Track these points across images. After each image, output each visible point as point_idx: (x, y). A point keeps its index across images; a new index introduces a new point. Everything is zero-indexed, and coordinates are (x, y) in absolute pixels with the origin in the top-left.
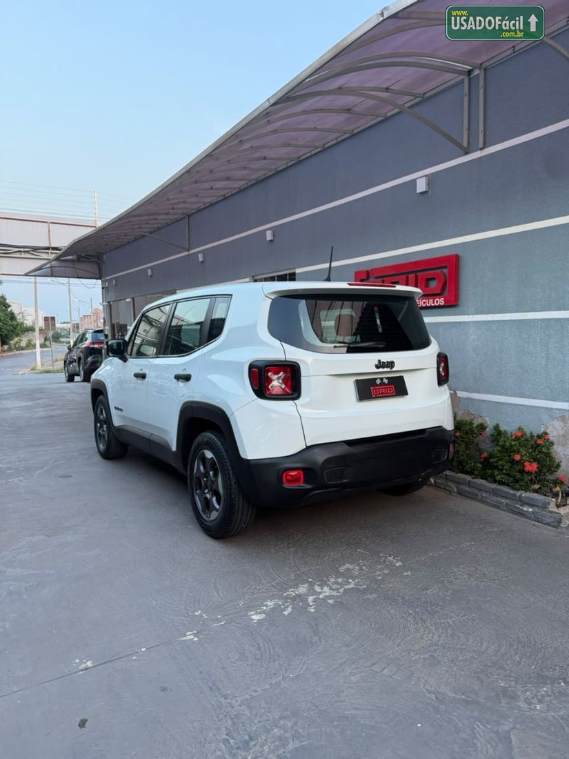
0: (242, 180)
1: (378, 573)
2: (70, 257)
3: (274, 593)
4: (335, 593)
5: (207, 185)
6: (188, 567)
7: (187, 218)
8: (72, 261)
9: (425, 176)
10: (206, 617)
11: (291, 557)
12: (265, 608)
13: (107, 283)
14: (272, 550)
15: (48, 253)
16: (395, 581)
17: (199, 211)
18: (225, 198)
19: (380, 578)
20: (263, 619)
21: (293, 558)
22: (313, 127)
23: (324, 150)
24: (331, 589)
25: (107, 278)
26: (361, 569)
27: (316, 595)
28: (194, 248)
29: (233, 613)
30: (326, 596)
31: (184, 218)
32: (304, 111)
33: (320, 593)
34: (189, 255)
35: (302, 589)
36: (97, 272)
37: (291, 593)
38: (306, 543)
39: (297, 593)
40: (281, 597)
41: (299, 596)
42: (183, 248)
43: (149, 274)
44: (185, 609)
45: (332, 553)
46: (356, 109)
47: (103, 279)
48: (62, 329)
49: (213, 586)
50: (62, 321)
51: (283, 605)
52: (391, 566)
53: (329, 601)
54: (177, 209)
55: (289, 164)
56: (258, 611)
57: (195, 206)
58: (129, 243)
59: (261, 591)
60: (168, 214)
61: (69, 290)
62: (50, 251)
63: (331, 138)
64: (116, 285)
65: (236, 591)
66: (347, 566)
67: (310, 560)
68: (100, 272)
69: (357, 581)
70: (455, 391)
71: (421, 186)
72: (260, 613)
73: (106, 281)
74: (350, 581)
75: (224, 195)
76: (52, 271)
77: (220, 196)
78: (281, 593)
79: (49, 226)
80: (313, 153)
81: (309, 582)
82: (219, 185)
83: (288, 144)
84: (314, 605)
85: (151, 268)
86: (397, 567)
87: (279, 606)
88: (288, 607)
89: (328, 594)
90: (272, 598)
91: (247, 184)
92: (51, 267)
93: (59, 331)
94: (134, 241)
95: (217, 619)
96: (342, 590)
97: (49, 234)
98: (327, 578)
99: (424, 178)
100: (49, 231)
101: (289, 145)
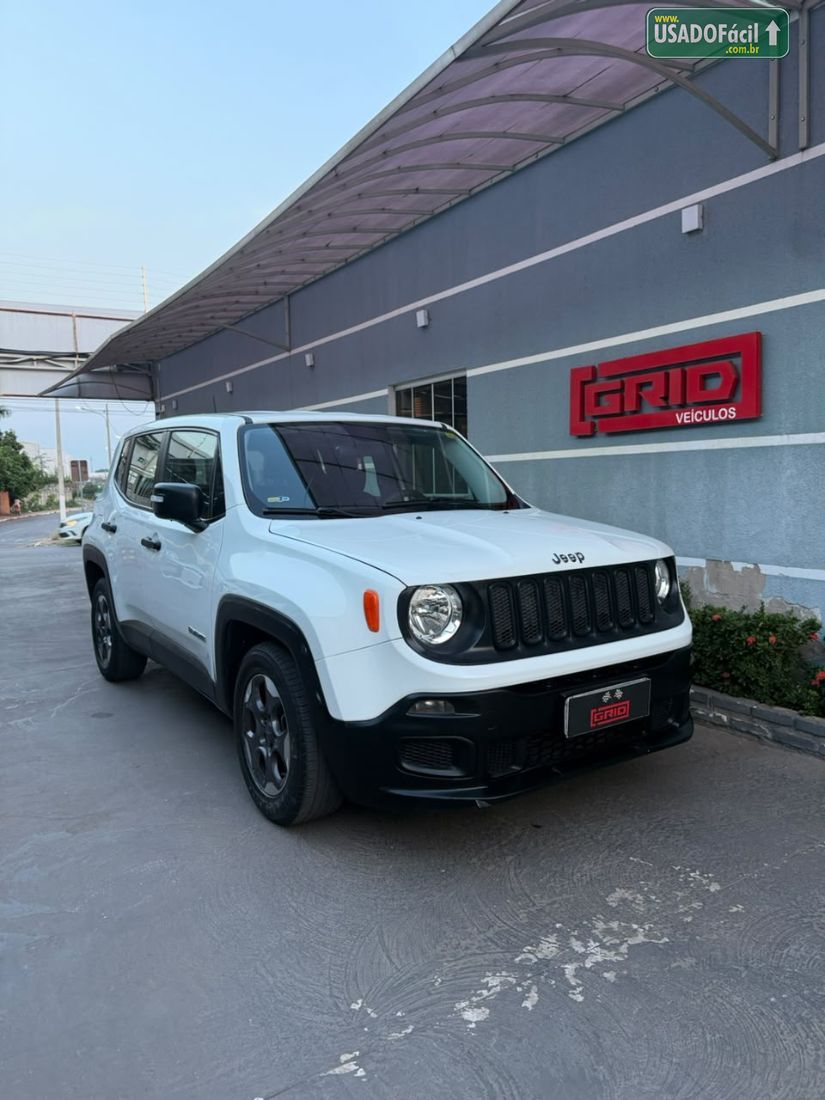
0: (375, 231)
1: (682, 909)
2: (107, 368)
3: (496, 956)
4: (611, 956)
5: (320, 241)
6: (327, 897)
7: (286, 300)
8: (110, 373)
9: (699, 203)
10: (373, 1015)
11: (512, 873)
12: (485, 993)
13: (163, 407)
14: (474, 860)
15: (73, 362)
16: (719, 927)
17: (306, 287)
18: (348, 264)
19: (689, 919)
20: (485, 1021)
21: (516, 875)
22: (502, 130)
23: (515, 174)
24: (602, 946)
25: (163, 399)
26: (648, 901)
27: (577, 960)
28: (299, 346)
29: (425, 1006)
30: (597, 963)
31: (282, 299)
32: (493, 97)
33: (585, 956)
34: (290, 357)
35: (549, 948)
36: (149, 391)
37: (527, 955)
38: (532, 844)
39: (540, 956)
40: (512, 967)
41: (545, 963)
42: (280, 347)
43: (228, 389)
44: (331, 996)
45: (586, 867)
46: (577, 96)
47: (158, 401)
48: (99, 480)
49: (377, 939)
50: (98, 469)
51: (519, 985)
52: (700, 893)
53: (606, 975)
54: (272, 284)
55: (454, 202)
56: (474, 999)
57: (300, 279)
58: (196, 343)
59: (469, 952)
60: (257, 293)
61: (107, 422)
62: (76, 359)
63: (527, 152)
64: (176, 409)
65: (423, 953)
66: (619, 893)
67: (548, 881)
68: (152, 391)
69: (647, 927)
70: (756, 565)
71: (690, 221)
72: (478, 1006)
73: (162, 403)
74: (635, 926)
75: (346, 260)
76: (79, 388)
77: (339, 262)
78: (509, 956)
79: (74, 321)
80: (495, 180)
81: (558, 931)
82: (339, 240)
83: (458, 164)
84: (579, 985)
85: (230, 380)
86: (713, 894)
87: (512, 987)
88: (528, 990)
89: (599, 958)
90: (494, 967)
91: (384, 238)
92: (79, 383)
93: (94, 483)
94: (205, 340)
95: (396, 1021)
96: (624, 949)
97: (75, 333)
98: (589, 920)
99: (696, 207)
100: (75, 328)
101: (458, 166)
